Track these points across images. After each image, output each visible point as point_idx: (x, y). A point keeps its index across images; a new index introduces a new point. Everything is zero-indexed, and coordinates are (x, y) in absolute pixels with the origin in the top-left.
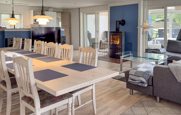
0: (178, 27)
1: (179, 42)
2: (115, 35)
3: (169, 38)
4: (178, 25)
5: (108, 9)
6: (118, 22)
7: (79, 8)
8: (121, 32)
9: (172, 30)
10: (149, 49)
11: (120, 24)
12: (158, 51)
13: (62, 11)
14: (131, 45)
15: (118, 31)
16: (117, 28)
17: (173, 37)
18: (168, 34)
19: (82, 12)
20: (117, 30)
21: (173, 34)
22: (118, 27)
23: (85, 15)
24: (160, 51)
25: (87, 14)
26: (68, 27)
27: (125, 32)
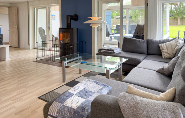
0: (134, 23)
1: (135, 40)
2: (66, 32)
3: (126, 35)
4: (134, 21)
5: (59, 3)
6: (69, 17)
7: (28, 2)
8: (72, 29)
9: (129, 26)
10: (103, 49)
11: (71, 19)
12: (112, 52)
13: (10, 5)
14: (85, 43)
15: (69, 27)
16: (68, 24)
17: (130, 33)
18: (124, 30)
19: (31, 6)
20: (69, 25)
21: (129, 30)
22: (69, 22)
23: (35, 9)
24: (115, 51)
25: (38, 8)
26: (16, 23)
27: (77, 28)
